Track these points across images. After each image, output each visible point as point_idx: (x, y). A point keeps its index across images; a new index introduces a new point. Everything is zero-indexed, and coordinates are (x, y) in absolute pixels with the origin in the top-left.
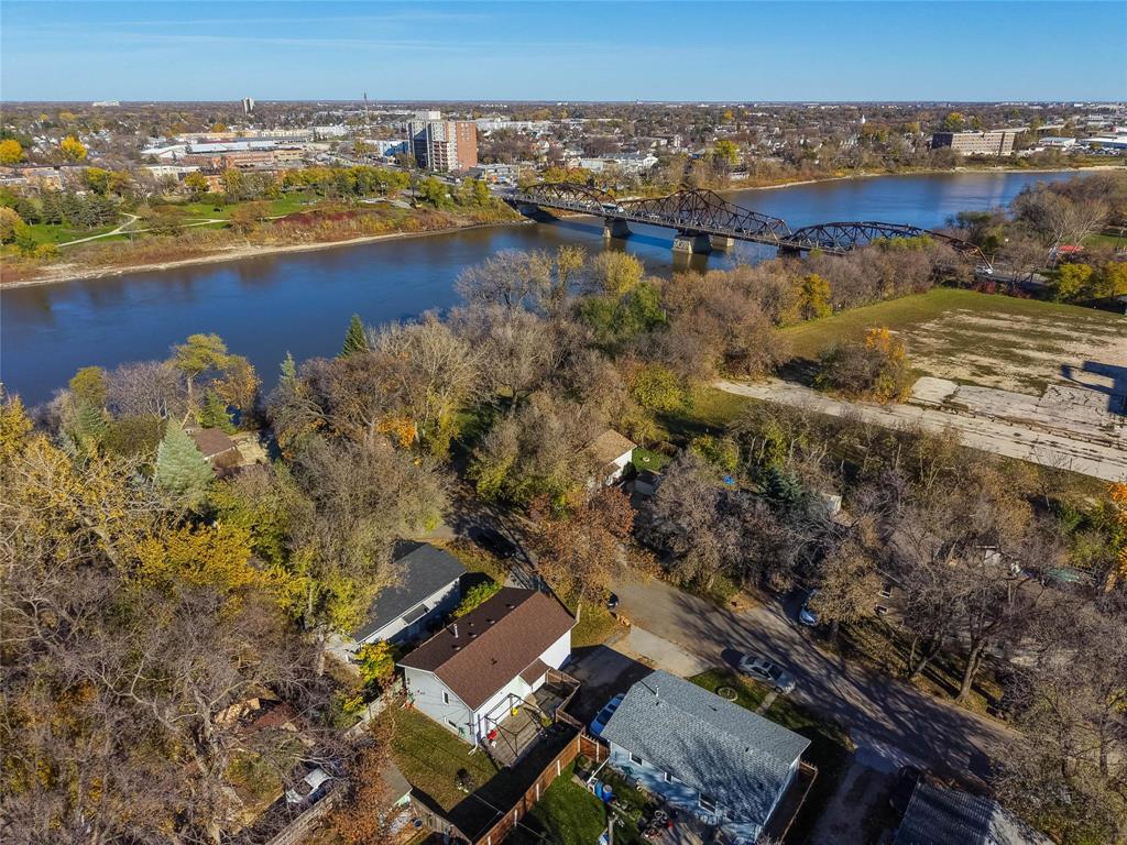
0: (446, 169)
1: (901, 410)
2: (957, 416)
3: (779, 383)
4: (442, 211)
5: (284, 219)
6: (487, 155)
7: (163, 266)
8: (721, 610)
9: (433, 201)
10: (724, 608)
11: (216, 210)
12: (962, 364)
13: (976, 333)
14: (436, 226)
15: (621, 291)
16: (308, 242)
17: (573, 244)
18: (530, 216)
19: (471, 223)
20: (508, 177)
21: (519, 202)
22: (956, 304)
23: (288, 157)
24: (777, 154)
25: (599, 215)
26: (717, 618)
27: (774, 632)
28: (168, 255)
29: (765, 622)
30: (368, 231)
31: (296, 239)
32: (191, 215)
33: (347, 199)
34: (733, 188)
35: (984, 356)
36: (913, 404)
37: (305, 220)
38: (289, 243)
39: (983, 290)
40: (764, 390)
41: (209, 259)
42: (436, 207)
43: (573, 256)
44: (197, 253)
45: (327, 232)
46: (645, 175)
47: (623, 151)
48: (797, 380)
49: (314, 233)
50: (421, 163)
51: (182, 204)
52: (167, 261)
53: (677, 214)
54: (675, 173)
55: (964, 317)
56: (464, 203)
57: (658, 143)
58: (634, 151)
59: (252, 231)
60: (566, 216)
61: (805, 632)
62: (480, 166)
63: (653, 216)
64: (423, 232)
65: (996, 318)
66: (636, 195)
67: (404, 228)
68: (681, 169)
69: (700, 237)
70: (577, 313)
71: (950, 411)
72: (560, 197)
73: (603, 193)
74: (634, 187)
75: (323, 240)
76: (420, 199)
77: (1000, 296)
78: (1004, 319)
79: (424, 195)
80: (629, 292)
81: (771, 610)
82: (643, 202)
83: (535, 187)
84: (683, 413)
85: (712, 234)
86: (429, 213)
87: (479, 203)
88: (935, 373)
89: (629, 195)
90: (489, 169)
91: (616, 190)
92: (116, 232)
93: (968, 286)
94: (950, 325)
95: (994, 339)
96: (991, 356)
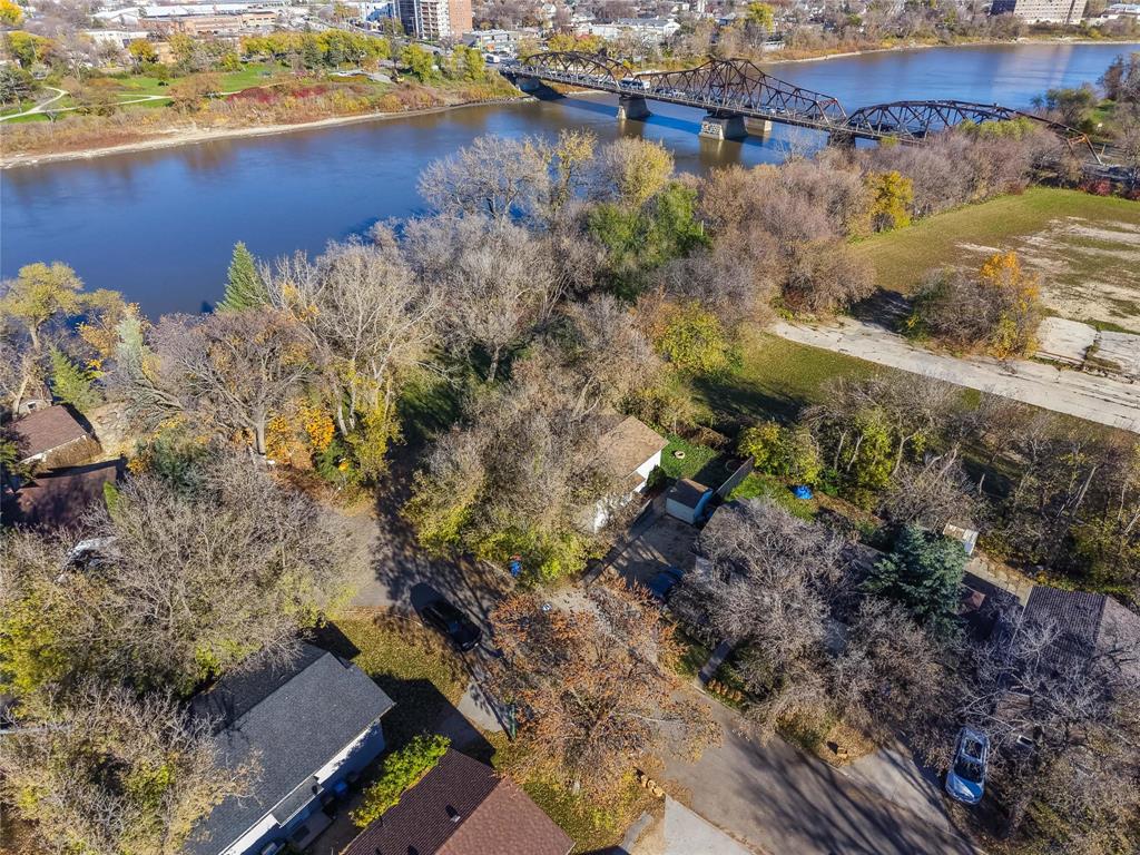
0: (437, 36)
1: (1027, 370)
2: (1106, 380)
3: (854, 326)
4: (428, 86)
5: (238, 96)
6: (484, 20)
7: (88, 154)
8: (812, 760)
9: (418, 74)
10: (816, 757)
11: (161, 84)
12: (1095, 298)
13: (1101, 252)
14: (420, 105)
15: (644, 194)
16: (266, 123)
17: (580, 127)
18: (531, 92)
19: (462, 101)
20: (507, 46)
21: (519, 75)
22: (1065, 209)
23: (258, 22)
24: (816, 20)
25: (613, 92)
26: (807, 779)
27: (904, 813)
28: (96, 140)
29: (887, 788)
30: (339, 111)
31: (252, 120)
32: (130, 90)
33: (316, 71)
34: (767, 60)
35: (1120, 285)
36: (1042, 361)
37: (263, 96)
38: (244, 125)
39: (1093, 190)
40: (834, 337)
41: (145, 145)
42: (422, 81)
43: (579, 144)
44: (130, 138)
45: (289, 111)
46: (666, 44)
47: (639, 16)
48: (878, 321)
49: (273, 113)
50: (408, 28)
51: (122, 76)
52: (94, 147)
53: (706, 90)
54: (701, 41)
55: (1077, 227)
56: (454, 75)
57: (680, 7)
58: (652, 16)
59: (199, 109)
60: (573, 93)
61: (958, 814)
62: (476, 33)
63: (679, 94)
64: (405, 113)
65: (1119, 230)
66: (656, 67)
67: (382, 107)
68: (707, 36)
69: (734, 118)
70: (584, 226)
71: (1096, 372)
72: (566, 68)
73: (618, 64)
74: (653, 58)
75: (285, 122)
76: (402, 71)
77: (1114, 199)
78: (1129, 231)
79: (407, 67)
80: (655, 197)
81: (894, 762)
82: (665, 75)
83: (537, 56)
84: (729, 375)
85: (748, 115)
86: (413, 89)
87: (472, 77)
88: (1063, 312)
89: (647, 68)
90: (485, 35)
91: (632, 62)
92: (36, 110)
93: (1073, 185)
94: (1062, 239)
95: (1126, 261)
96: (1129, 286)
